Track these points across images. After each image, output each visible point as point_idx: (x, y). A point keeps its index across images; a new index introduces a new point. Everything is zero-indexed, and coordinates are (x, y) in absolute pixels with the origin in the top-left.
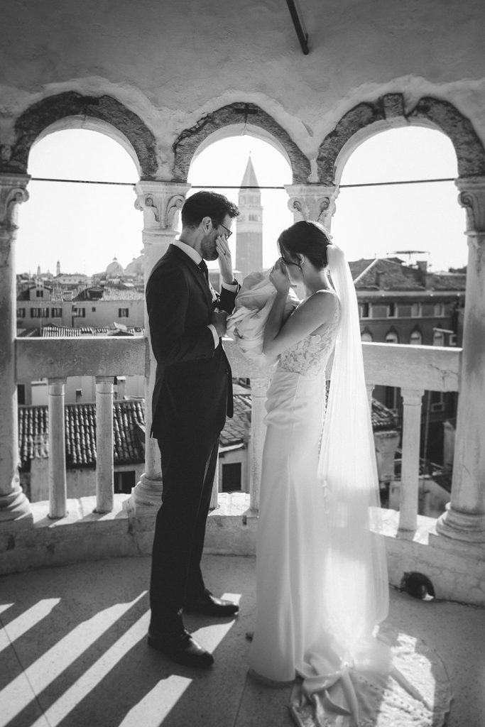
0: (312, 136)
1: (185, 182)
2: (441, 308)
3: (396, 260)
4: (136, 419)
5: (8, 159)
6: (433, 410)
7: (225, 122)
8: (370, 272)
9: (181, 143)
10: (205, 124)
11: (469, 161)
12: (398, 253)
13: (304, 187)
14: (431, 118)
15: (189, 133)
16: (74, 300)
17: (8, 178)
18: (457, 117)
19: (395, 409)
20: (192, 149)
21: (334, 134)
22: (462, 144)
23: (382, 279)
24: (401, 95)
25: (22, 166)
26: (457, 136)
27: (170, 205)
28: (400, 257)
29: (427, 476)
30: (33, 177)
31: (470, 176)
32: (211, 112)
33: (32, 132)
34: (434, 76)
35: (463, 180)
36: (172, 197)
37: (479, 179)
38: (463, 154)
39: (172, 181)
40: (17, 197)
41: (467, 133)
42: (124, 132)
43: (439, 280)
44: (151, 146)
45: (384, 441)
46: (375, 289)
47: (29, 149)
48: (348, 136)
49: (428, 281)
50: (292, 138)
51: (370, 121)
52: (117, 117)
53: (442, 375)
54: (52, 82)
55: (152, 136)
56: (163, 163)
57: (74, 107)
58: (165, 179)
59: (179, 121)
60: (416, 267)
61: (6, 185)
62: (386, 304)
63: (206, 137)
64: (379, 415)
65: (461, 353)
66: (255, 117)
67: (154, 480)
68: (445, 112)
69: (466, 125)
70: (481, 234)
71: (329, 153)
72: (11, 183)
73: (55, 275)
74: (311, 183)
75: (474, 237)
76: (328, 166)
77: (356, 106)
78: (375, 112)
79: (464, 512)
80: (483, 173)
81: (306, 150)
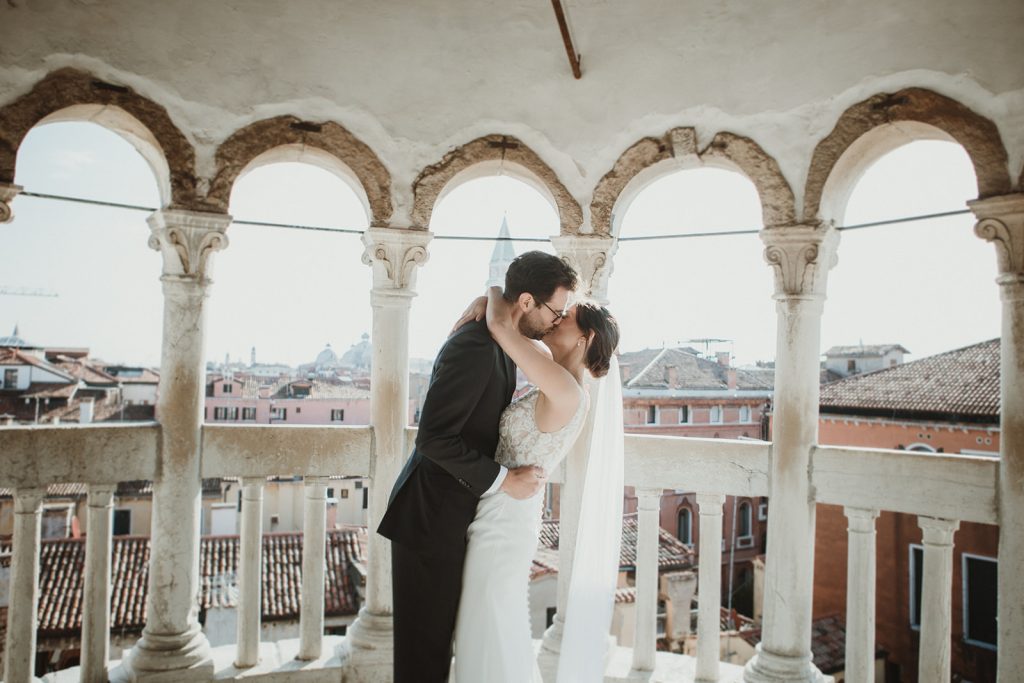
0: (583, 175)
1: (426, 230)
2: (748, 412)
3: (690, 350)
4: (350, 556)
5: (205, 195)
6: (739, 546)
7: (478, 157)
8: (657, 365)
9: (421, 182)
10: (452, 159)
11: (776, 208)
12: (693, 341)
13: (574, 239)
14: (729, 156)
15: (433, 169)
16: (273, 397)
17: (204, 219)
18: (760, 156)
19: (690, 544)
20: (437, 188)
21: (612, 174)
22: (767, 188)
23: (673, 374)
24: (692, 128)
25: (222, 205)
26: (761, 179)
27: (407, 259)
28: (696, 347)
29: (733, 632)
30: (235, 219)
31: (777, 226)
32: (461, 145)
33: (236, 162)
34: (732, 106)
35: (769, 232)
36: (410, 249)
37: (789, 230)
38: (770, 200)
39: (409, 229)
40: (214, 242)
41: (772, 175)
42: (352, 166)
43: (744, 376)
44: (385, 185)
45: (677, 585)
46: (663, 387)
47: (231, 183)
48: (629, 177)
49: (731, 378)
50: (559, 178)
51: (655, 160)
52: (344, 148)
53: (748, 475)
54: (264, 102)
55: (387, 172)
56: (400, 206)
57: (290, 135)
58: (401, 226)
59: (421, 155)
60: (716, 360)
61: (200, 227)
62: (678, 406)
63: (453, 175)
64: (670, 551)
65: (771, 447)
66: (514, 153)
67: (377, 615)
68: (747, 149)
69: (772, 166)
70: (792, 297)
71: (606, 198)
72: (207, 225)
73: (249, 364)
74: (583, 235)
75: (783, 301)
76: (604, 213)
77: (642, 141)
78: (662, 149)
79: (778, 654)
80: (793, 223)
81: (576, 194)
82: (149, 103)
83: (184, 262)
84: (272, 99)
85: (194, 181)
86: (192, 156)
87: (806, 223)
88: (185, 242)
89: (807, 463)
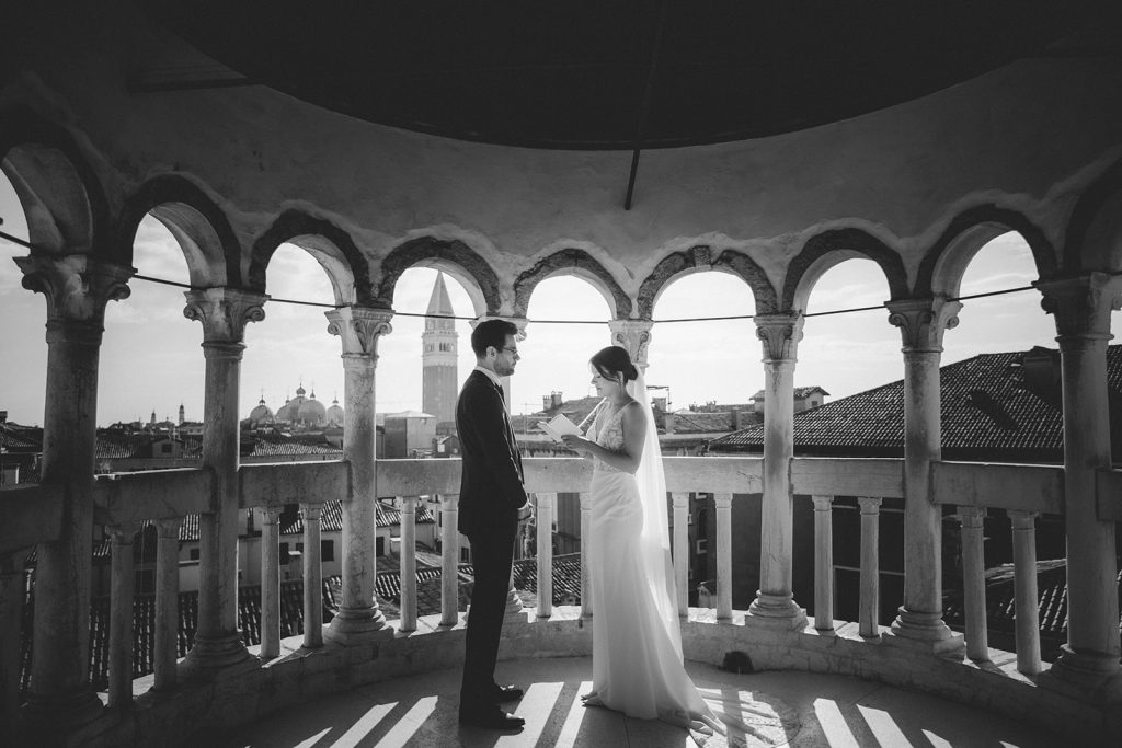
0: (633, 279)
1: (524, 317)
5: (377, 296)
7: (559, 265)
9: (520, 283)
10: (541, 267)
11: (765, 302)
13: (626, 322)
14: (733, 267)
15: (527, 274)
17: (376, 313)
18: (753, 267)
20: (531, 287)
21: (651, 278)
22: (759, 289)
24: (707, 247)
25: (388, 302)
26: (754, 283)
30: (396, 312)
31: (765, 314)
32: (546, 257)
34: (734, 233)
35: (760, 317)
37: (773, 317)
38: (760, 297)
39: (512, 316)
40: (383, 329)
41: (762, 280)
42: (472, 273)
43: (679, 420)
44: (495, 286)
47: (394, 287)
48: (665, 279)
50: (615, 279)
51: (682, 268)
52: (466, 260)
53: (749, 479)
54: (413, 227)
55: (496, 276)
56: (506, 300)
57: (431, 251)
59: (519, 264)
61: (374, 319)
63: (542, 278)
65: (763, 460)
66: (584, 262)
68: (744, 262)
69: (761, 274)
70: (775, 361)
71: (648, 294)
72: (378, 317)
73: (177, 424)
74: (632, 319)
75: (769, 363)
76: (647, 303)
77: (671, 255)
78: (686, 261)
79: (772, 594)
80: (776, 313)
81: (627, 291)
82: (341, 231)
83: (363, 344)
84: (417, 225)
85: (370, 286)
86: (367, 268)
87: (785, 313)
88: (364, 330)
89: (787, 469)
